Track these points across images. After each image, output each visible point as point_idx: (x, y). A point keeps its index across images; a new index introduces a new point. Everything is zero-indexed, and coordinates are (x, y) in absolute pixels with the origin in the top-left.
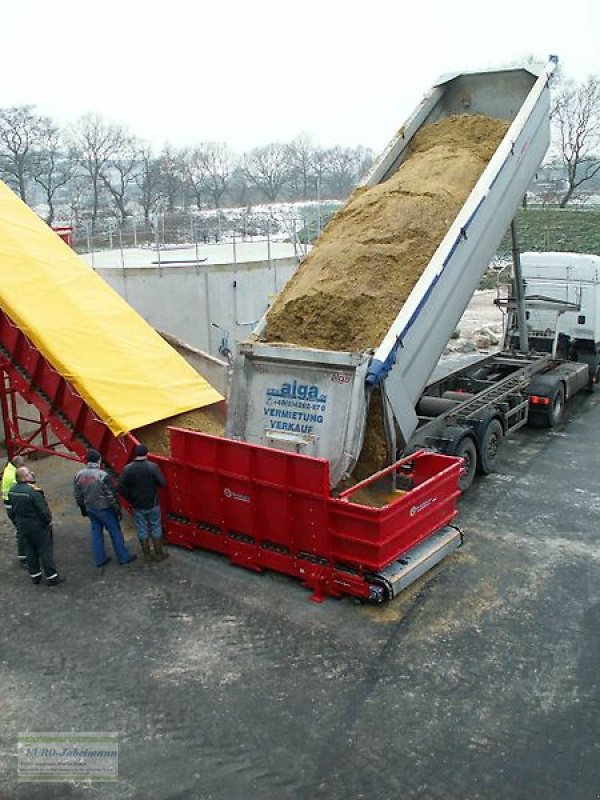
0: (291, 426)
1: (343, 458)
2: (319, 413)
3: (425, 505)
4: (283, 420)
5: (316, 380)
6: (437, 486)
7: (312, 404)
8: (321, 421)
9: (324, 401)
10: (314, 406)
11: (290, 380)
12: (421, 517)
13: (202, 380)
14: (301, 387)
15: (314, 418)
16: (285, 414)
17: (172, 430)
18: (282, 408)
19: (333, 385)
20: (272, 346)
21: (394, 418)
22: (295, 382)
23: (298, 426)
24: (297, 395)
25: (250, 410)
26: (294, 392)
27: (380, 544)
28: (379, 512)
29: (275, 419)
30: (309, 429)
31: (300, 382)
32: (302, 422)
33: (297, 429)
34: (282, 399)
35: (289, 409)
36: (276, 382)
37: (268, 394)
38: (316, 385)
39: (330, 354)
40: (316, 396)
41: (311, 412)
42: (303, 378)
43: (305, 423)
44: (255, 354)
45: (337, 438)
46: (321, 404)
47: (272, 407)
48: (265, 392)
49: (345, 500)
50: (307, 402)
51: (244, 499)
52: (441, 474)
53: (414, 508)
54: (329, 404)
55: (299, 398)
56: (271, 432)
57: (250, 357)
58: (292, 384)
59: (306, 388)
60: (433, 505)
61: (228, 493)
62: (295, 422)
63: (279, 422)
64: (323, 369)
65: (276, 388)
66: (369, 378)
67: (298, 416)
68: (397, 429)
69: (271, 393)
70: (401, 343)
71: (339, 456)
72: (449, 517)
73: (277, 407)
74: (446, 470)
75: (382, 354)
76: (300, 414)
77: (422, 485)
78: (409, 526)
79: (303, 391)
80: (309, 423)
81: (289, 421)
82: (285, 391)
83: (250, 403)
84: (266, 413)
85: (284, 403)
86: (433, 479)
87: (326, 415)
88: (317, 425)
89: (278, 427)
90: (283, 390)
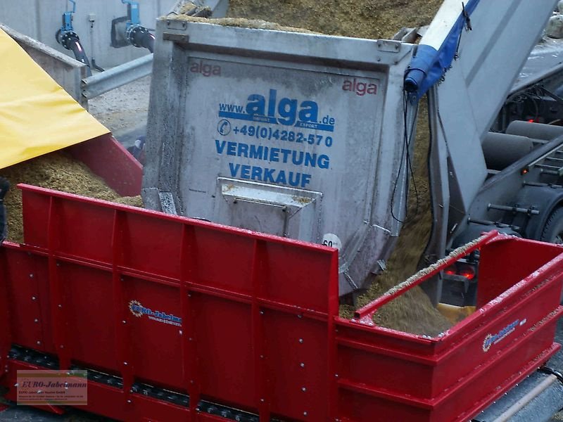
0: (268, 174)
1: (371, 235)
2: (322, 149)
3: (507, 331)
4: (254, 162)
5: (312, 90)
6: (529, 296)
7: (307, 132)
8: (326, 166)
9: (330, 129)
10: (311, 136)
11: (262, 88)
12: (500, 355)
13: (64, 95)
14: (285, 102)
15: (312, 160)
16: (257, 153)
17: (24, 190)
18: (249, 141)
19: (345, 97)
20: (226, 25)
21: (449, 159)
22: (273, 92)
23: (282, 173)
24: (277, 115)
25: (189, 145)
26: (271, 112)
27: (434, 402)
28: (433, 343)
29: (237, 160)
30: (304, 180)
31: (282, 93)
32: (289, 168)
33: (281, 179)
34: (248, 123)
35: (264, 143)
36: (237, 92)
37: (221, 114)
38: (313, 99)
39: (338, 40)
40: (314, 118)
41: (307, 148)
42: (288, 85)
43: (296, 169)
44: (193, 40)
45: (359, 196)
46: (325, 134)
47: (228, 139)
48: (215, 112)
49: (367, 321)
50: (297, 130)
51: (170, 320)
52: (536, 274)
53: (490, 336)
54: (339, 134)
55: (283, 122)
56: (232, 185)
57: (182, 45)
58: (267, 97)
59: (293, 103)
60: (520, 331)
61: (137, 309)
62: (277, 167)
63: (245, 167)
64: (325, 69)
65: (237, 104)
66: (411, 76)
67: (281, 155)
68: (453, 180)
69: (227, 113)
70: (468, 20)
71: (362, 229)
72: (544, 355)
73: (240, 138)
74: (545, 267)
75: (434, 36)
76: (286, 152)
77: (505, 295)
78: (480, 369)
79: (288, 108)
80: (305, 169)
81: (264, 164)
82: (255, 109)
83: (188, 130)
84: (220, 151)
85: (252, 132)
86: (522, 283)
87: (336, 154)
88: (317, 173)
89: (244, 177)
90: (249, 107)
